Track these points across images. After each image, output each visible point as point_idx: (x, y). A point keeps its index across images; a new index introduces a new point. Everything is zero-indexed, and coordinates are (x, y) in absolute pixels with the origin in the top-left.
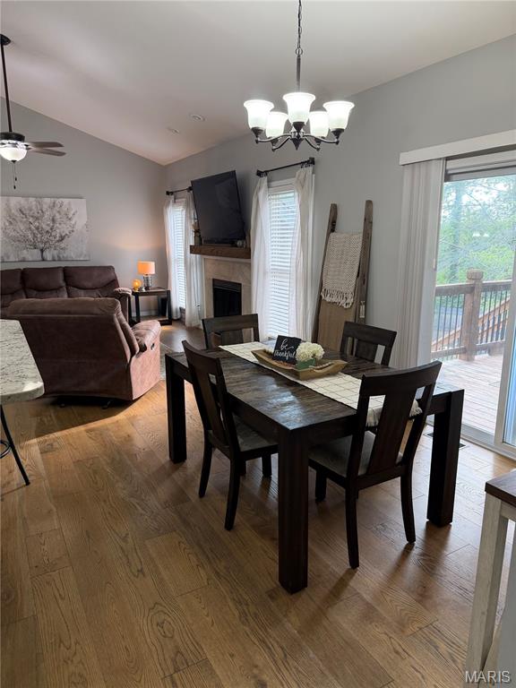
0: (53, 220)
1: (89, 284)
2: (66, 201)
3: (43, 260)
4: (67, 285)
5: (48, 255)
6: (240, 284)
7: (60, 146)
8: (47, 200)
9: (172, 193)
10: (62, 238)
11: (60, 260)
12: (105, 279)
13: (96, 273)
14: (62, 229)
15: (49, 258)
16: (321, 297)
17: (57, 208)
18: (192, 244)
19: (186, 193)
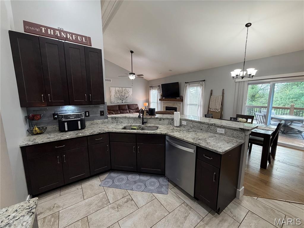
0: (125, 93)
1: (133, 108)
2: (128, 89)
3: (122, 103)
4: (128, 109)
5: (123, 101)
6: (176, 108)
7: (143, 75)
8: (124, 88)
9: (151, 87)
10: (127, 97)
11: (126, 103)
12: (136, 107)
13: (134, 106)
14: (127, 95)
15: (124, 102)
16: (209, 110)
17: (126, 90)
18: (160, 98)
19: (158, 87)
